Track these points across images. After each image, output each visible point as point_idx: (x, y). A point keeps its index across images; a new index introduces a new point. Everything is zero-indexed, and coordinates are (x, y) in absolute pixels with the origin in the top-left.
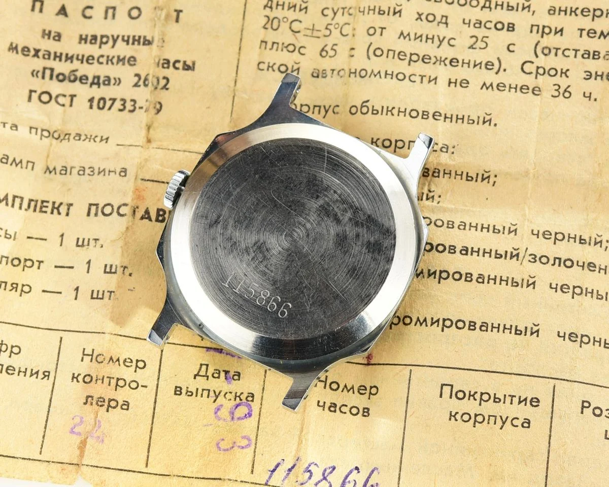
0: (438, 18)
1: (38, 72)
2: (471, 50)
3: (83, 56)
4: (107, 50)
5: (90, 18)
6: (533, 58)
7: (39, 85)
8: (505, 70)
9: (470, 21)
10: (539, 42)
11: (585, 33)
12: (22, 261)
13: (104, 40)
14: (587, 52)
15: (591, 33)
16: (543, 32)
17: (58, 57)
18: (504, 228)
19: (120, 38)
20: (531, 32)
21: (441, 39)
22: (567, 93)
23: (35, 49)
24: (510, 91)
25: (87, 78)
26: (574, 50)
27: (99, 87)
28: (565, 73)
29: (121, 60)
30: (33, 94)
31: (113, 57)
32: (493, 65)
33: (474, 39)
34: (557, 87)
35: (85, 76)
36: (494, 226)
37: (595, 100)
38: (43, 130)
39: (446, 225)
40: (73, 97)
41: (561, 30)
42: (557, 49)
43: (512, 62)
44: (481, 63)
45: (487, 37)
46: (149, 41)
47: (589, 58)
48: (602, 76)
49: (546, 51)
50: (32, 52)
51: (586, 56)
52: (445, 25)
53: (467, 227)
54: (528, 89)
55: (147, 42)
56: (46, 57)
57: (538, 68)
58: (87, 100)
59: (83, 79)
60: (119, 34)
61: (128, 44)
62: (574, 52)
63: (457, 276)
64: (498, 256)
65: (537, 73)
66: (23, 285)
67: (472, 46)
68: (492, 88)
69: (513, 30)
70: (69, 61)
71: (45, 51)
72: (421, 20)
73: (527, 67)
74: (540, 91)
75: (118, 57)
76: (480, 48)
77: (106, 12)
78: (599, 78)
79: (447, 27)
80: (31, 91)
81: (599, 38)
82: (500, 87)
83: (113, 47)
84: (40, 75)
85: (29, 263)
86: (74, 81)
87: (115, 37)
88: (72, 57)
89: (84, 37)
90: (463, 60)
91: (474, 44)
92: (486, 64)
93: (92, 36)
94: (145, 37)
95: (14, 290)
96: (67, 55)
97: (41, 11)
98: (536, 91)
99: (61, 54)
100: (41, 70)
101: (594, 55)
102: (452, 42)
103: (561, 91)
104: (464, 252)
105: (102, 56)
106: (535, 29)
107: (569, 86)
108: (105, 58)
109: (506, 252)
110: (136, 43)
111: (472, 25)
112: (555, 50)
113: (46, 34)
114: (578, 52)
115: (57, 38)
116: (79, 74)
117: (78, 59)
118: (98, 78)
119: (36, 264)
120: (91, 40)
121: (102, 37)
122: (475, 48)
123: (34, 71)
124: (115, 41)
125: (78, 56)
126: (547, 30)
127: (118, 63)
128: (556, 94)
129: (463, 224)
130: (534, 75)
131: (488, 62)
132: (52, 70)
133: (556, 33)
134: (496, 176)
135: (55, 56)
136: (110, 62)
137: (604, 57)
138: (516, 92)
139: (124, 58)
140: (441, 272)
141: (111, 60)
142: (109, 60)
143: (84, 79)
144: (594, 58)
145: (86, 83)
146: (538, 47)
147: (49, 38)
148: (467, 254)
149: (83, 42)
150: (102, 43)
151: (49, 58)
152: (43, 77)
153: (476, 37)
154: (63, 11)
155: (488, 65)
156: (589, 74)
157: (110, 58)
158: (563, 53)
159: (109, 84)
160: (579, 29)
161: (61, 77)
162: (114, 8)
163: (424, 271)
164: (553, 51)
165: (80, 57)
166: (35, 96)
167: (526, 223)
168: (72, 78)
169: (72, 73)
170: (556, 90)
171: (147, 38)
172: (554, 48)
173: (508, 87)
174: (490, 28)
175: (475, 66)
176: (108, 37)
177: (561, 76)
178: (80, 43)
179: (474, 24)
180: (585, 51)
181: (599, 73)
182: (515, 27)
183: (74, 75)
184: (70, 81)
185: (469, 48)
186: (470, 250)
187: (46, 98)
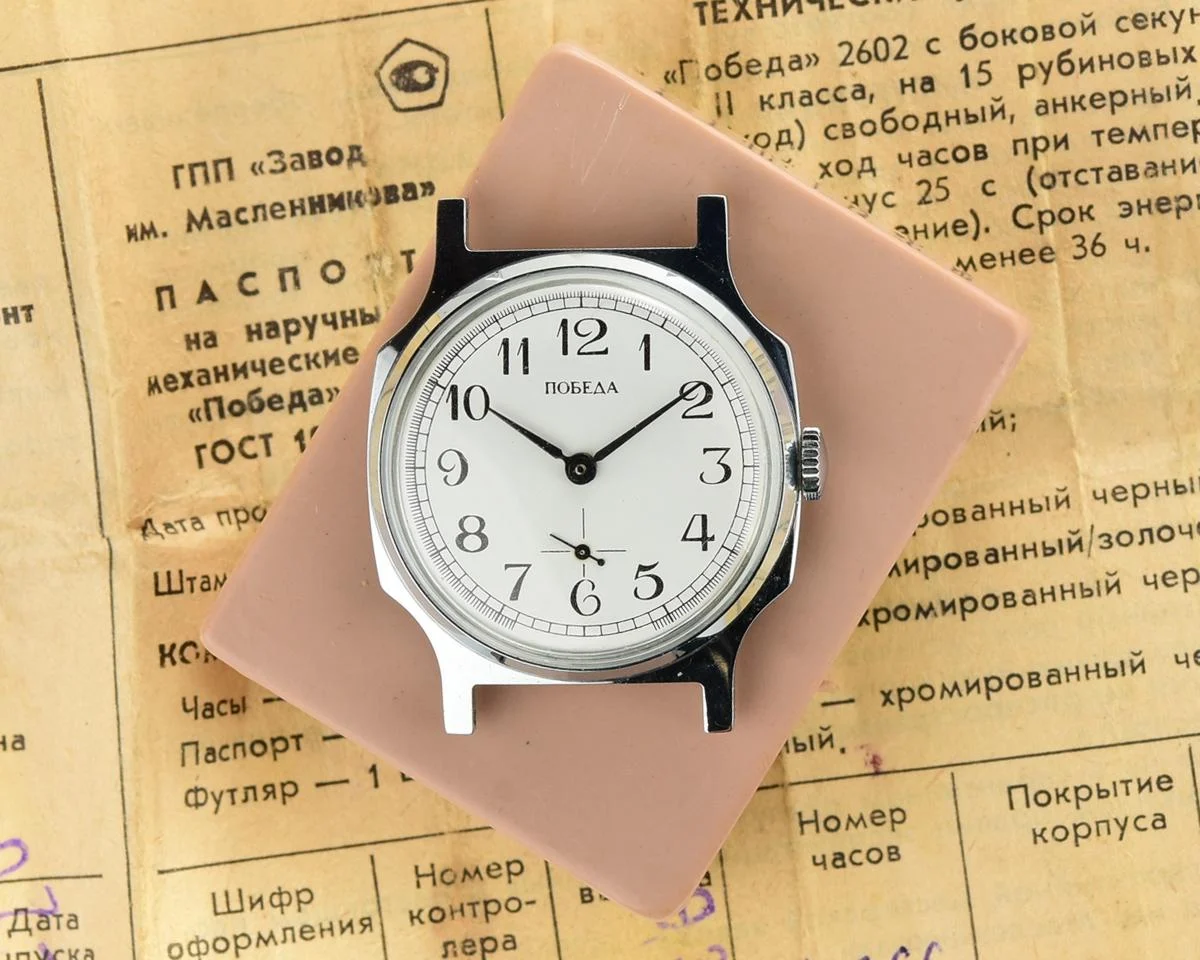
0: (857, 165)
1: (198, 410)
2: (923, 206)
3: (263, 362)
4: (301, 344)
5: (256, 292)
6: (1029, 200)
7: (208, 432)
8: (987, 230)
9: (910, 155)
10: (1032, 168)
11: (1104, 137)
12: (268, 743)
13: (292, 327)
14: (1116, 170)
15: (1115, 135)
16: (1036, 149)
17: (221, 374)
18: (1047, 499)
19: (320, 320)
20: (1016, 153)
21: (870, 199)
22: (1098, 247)
23: (183, 374)
24: (1003, 265)
25: (281, 399)
26: (1092, 170)
27: (305, 410)
28: (1087, 213)
29: (332, 358)
30: (203, 452)
31: (317, 355)
32: (965, 225)
33: (924, 186)
34: (1079, 240)
35: (275, 396)
36: (1031, 501)
37: (1147, 249)
38: (236, 511)
39: (952, 518)
40: (266, 437)
41: (1065, 139)
42: (1065, 174)
43: (995, 212)
44: (945, 227)
45: (945, 178)
46: (371, 316)
47: (1120, 179)
48: (1148, 206)
49: (1048, 181)
50: (181, 381)
51: (1115, 176)
52: (870, 174)
53: (988, 513)
54: (1033, 254)
55: (368, 319)
56: (204, 380)
57: (1041, 214)
58: (293, 439)
59: (274, 402)
60: (315, 313)
61: (335, 327)
62: (1094, 173)
63: (990, 602)
64: (1049, 552)
65: (1042, 223)
66: (283, 785)
67: (924, 198)
68: (974, 266)
69: (985, 156)
70: (241, 376)
71: (200, 371)
72: (830, 175)
73: (1024, 217)
74: (1052, 253)
75: (325, 353)
76: (938, 200)
77: (282, 279)
78: (1144, 211)
79: (875, 175)
80: (199, 448)
81: (1130, 141)
82: (987, 261)
83: (311, 337)
84: (202, 414)
85: (280, 745)
86: (260, 409)
87: (310, 319)
88: (244, 366)
89: (254, 328)
90: (915, 227)
91: (927, 193)
92: (955, 227)
93: (268, 324)
94: (362, 311)
95: (271, 796)
96: (234, 365)
97: (173, 305)
98: (1046, 255)
99: (225, 367)
100: (202, 405)
101: (1128, 172)
102: (890, 200)
103: (1088, 245)
104: (991, 559)
105: (297, 357)
106: (1021, 146)
107: (1099, 235)
108: (303, 359)
109: (1060, 541)
110: (350, 323)
111: (915, 162)
112: (1062, 177)
113: (192, 341)
114: (1101, 172)
115: (210, 343)
116: (264, 395)
117: (255, 369)
118: (300, 394)
119: (292, 743)
120: (268, 332)
121: (287, 323)
122: (930, 202)
123: (192, 411)
124: (312, 327)
125: (253, 363)
126: (1041, 144)
127: (327, 364)
128: (1081, 252)
129: (980, 509)
130: (1036, 228)
131: (957, 221)
132: (219, 400)
133: (1057, 146)
134: (1013, 416)
135: (218, 375)
136: (313, 365)
137: (1146, 173)
138: (1014, 264)
139: (336, 353)
140: (962, 601)
141: (314, 361)
142: (311, 361)
143: (276, 402)
144: (1129, 178)
145: (281, 408)
146: (1033, 177)
147: (198, 347)
148: (997, 561)
149: (255, 337)
150: (288, 334)
151: (209, 382)
152: (209, 418)
153: (926, 182)
154: (207, 293)
155: (959, 227)
156: (1127, 206)
157: (311, 357)
158: (1077, 180)
159: (321, 401)
160: (1093, 133)
161: (237, 408)
162: (294, 270)
163: (935, 605)
164: (1060, 179)
165: (258, 365)
166: (206, 454)
167: (1082, 480)
168: (256, 405)
169: (253, 397)
170: (1079, 246)
171: (367, 311)
172: (1060, 173)
173: (998, 258)
174: (946, 162)
175: (937, 233)
176: (297, 322)
177: (1082, 220)
178: (250, 340)
179: (919, 160)
180: (1111, 167)
181: (1144, 202)
182: (987, 150)
183: (257, 399)
184: (254, 411)
185: (920, 203)
186: (1000, 553)
187: (225, 452)
